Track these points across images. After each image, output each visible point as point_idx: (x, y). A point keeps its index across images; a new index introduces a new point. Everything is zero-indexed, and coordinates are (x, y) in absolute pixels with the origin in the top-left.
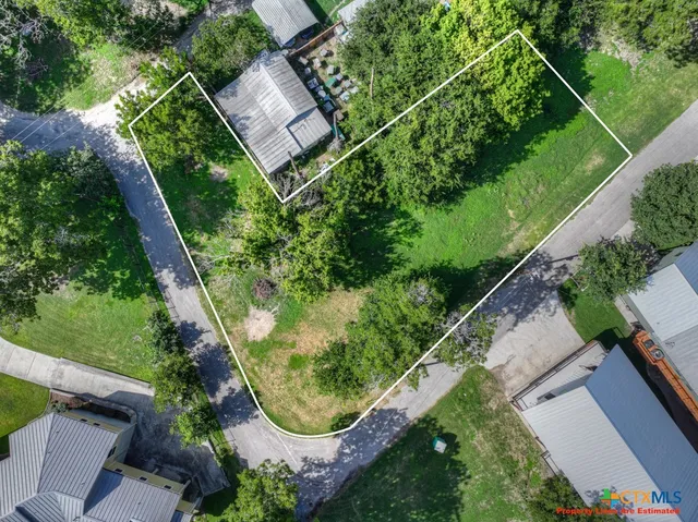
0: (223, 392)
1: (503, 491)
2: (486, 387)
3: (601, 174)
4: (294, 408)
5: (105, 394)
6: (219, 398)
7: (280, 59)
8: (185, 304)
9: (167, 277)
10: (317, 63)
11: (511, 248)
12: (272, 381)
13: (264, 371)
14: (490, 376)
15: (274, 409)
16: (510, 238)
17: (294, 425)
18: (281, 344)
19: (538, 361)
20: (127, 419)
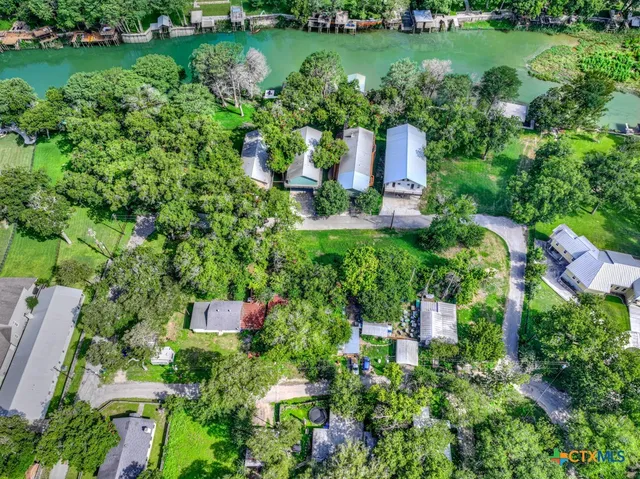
0: (519, 264)
1: (442, 183)
2: (424, 208)
3: (335, 232)
4: (495, 244)
5: (566, 292)
6: (522, 263)
7: (423, 336)
8: (516, 296)
9: (518, 308)
10: (407, 330)
11: (382, 236)
12: (499, 255)
13: (499, 260)
14: (420, 209)
15: (503, 248)
16: (381, 238)
17: (499, 240)
18: (487, 262)
19: (402, 203)
20: (562, 279)
